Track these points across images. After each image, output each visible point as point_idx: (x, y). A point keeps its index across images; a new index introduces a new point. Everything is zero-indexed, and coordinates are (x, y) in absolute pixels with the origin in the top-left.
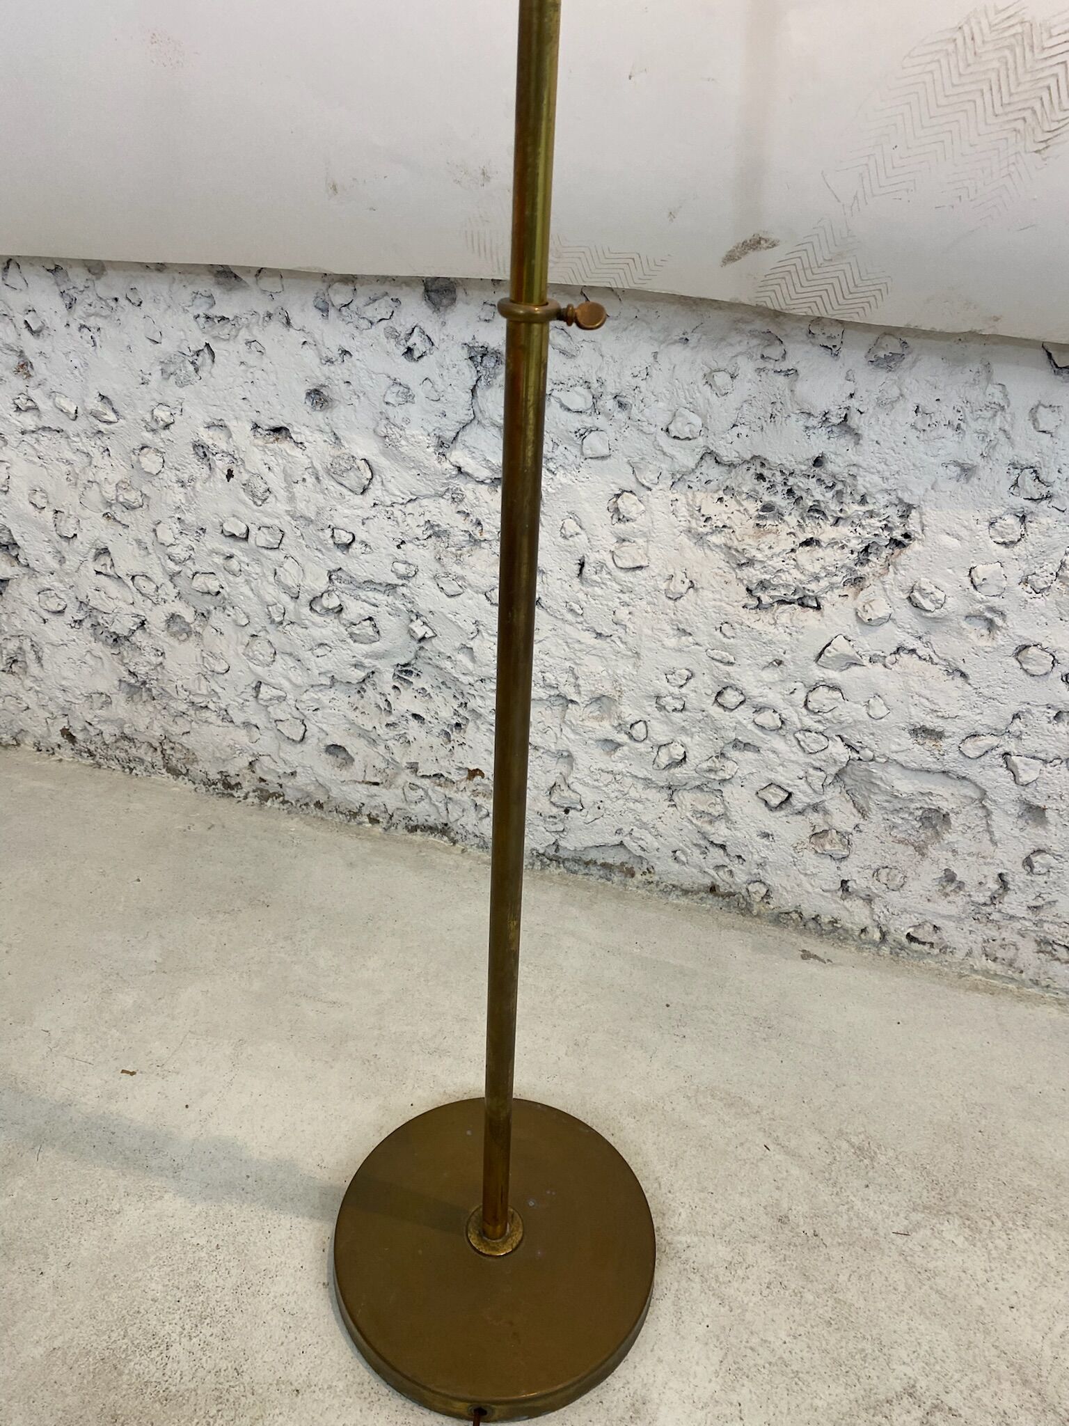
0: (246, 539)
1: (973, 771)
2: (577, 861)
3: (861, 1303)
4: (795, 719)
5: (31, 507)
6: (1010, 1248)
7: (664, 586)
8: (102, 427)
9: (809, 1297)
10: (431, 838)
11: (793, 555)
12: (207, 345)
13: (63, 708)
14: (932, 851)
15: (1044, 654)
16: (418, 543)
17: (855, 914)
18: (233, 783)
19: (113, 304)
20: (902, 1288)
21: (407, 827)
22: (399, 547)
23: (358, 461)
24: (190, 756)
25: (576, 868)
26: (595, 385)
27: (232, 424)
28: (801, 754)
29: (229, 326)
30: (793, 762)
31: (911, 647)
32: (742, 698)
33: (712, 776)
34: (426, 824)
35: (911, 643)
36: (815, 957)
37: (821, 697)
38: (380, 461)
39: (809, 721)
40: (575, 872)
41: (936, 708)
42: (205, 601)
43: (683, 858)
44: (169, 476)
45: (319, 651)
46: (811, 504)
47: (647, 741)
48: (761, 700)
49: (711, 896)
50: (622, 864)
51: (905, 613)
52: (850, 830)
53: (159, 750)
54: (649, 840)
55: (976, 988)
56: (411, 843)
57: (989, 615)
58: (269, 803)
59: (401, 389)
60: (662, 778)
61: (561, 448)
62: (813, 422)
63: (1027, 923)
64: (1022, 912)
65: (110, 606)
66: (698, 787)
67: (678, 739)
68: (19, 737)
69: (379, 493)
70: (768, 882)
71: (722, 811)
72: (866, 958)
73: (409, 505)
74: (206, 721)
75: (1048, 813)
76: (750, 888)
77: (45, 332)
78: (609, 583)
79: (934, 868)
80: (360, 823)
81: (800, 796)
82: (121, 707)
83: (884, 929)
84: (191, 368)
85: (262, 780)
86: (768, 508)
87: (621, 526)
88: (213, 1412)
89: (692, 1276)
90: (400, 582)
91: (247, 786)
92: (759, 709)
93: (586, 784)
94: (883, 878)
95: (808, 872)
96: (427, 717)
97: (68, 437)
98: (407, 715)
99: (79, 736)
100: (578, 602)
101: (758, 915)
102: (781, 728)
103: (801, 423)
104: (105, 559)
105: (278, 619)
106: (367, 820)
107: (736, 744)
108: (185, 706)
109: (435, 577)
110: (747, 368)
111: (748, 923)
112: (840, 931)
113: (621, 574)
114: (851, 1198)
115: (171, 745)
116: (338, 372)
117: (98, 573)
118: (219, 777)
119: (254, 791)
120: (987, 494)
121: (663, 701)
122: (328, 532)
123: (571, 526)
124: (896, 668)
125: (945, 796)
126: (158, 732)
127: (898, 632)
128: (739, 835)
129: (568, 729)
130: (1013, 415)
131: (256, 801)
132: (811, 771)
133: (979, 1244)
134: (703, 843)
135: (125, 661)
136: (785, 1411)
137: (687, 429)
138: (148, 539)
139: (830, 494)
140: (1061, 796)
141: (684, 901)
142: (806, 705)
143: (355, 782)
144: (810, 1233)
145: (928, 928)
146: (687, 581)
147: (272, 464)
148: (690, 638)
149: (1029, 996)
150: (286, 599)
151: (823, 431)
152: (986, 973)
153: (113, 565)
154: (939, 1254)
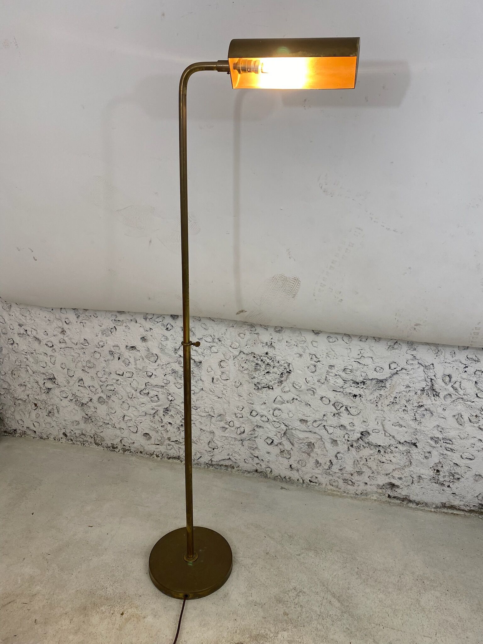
0: (123, 375)
1: (317, 430)
2: (218, 465)
3: (286, 571)
4: (272, 419)
5: (61, 368)
6: (326, 557)
7: (234, 384)
8: (84, 347)
9: (272, 570)
10: (175, 461)
11: (264, 376)
12: (115, 327)
13: (64, 426)
14: (311, 454)
15: (326, 399)
16: (170, 375)
17: (295, 475)
18: (115, 447)
19: (90, 317)
20: (296, 567)
21: (167, 458)
22: (165, 376)
23: (154, 355)
24: (103, 439)
25: (218, 467)
26: (213, 336)
27: (120, 346)
28: (274, 428)
29: (121, 322)
30: (272, 430)
31: (296, 398)
32: (257, 413)
33: (252, 436)
34: (173, 456)
35: (296, 397)
36: (285, 488)
37: (276, 412)
38: (160, 354)
39: (275, 419)
40: (217, 469)
41: (304, 414)
42: (110, 393)
43: (247, 462)
44: (102, 359)
45: (143, 405)
46: (267, 363)
47: (234, 427)
48: (262, 413)
49: (256, 473)
50: (231, 465)
51: (293, 389)
52: (290, 450)
53: (93, 437)
54: (237, 457)
55: (329, 495)
56: (169, 463)
57: (312, 389)
58: (126, 453)
59: (165, 337)
60: (239, 437)
61: (206, 350)
62: (264, 345)
63: (339, 474)
64: (337, 471)
65: (82, 395)
66: (249, 439)
67: (242, 426)
68: (49, 436)
69: (159, 362)
70: (271, 467)
71: (256, 446)
72: (299, 488)
73: (167, 365)
74: (108, 428)
75: (338, 441)
76: (266, 469)
77: (70, 323)
78: (220, 383)
79: (313, 459)
80: (154, 457)
81: (276, 440)
82: (82, 425)
83: (303, 479)
84: (110, 332)
85: (124, 445)
86: (257, 364)
87: (222, 369)
88: (119, 601)
89: (242, 567)
90: (165, 385)
91: (119, 448)
92: (262, 416)
93: (218, 441)
94: (300, 464)
95: (281, 463)
96: (173, 424)
97: (73, 349)
98: (167, 423)
99: (68, 435)
100: (213, 389)
101: (270, 478)
102: (268, 421)
103: (261, 345)
104: (81, 382)
105: (131, 397)
106: (155, 456)
107: (257, 426)
108: (102, 424)
109: (175, 383)
110: (247, 333)
111: (266, 480)
112: (292, 481)
113: (223, 381)
114: (286, 547)
115: (97, 436)
116: (149, 333)
117: (79, 386)
118: (111, 445)
119: (122, 449)
120: (305, 361)
121: (237, 415)
122: (146, 373)
123: (210, 369)
124: (293, 403)
125: (312, 438)
126: (93, 432)
127: (292, 394)
128: (261, 453)
129: (212, 424)
130: (308, 343)
131: (122, 452)
132: (277, 433)
133: (318, 556)
134: (252, 456)
135: (85, 411)
136: (263, 594)
137: (235, 346)
138: (95, 376)
139: (271, 361)
140: (340, 437)
141: (249, 475)
142: (273, 415)
143: (152, 444)
144: (274, 556)
145: (314, 478)
146: (240, 383)
147: (131, 356)
148: (242, 398)
149: (343, 496)
150: (133, 391)
151: (267, 347)
152: (331, 490)
153: (83, 383)
154: (307, 559)
